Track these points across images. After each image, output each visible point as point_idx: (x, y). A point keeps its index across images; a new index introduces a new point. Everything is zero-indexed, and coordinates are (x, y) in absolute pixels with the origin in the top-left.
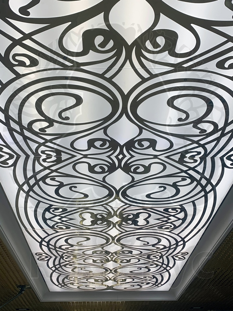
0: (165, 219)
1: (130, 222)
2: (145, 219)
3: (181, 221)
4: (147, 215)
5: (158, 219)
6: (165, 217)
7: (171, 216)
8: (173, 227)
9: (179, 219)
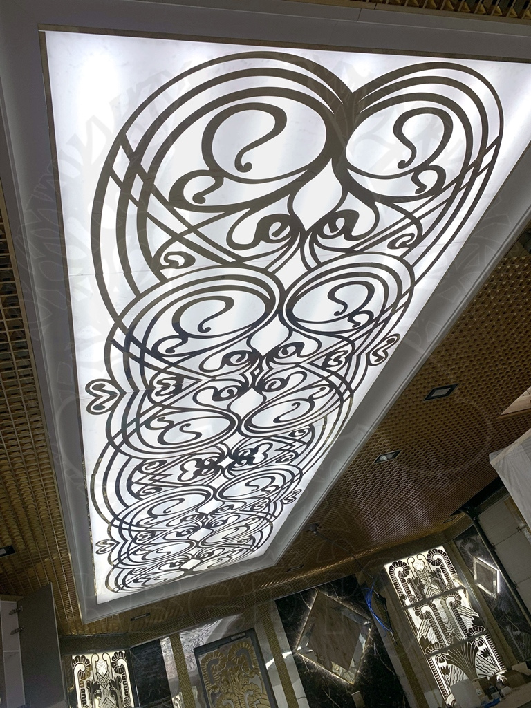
0: (157, 478)
1: (207, 463)
2: (185, 471)
3: (134, 480)
4: (183, 478)
5: (167, 475)
6: (158, 481)
7: (151, 484)
8: (143, 469)
9: (137, 482)
